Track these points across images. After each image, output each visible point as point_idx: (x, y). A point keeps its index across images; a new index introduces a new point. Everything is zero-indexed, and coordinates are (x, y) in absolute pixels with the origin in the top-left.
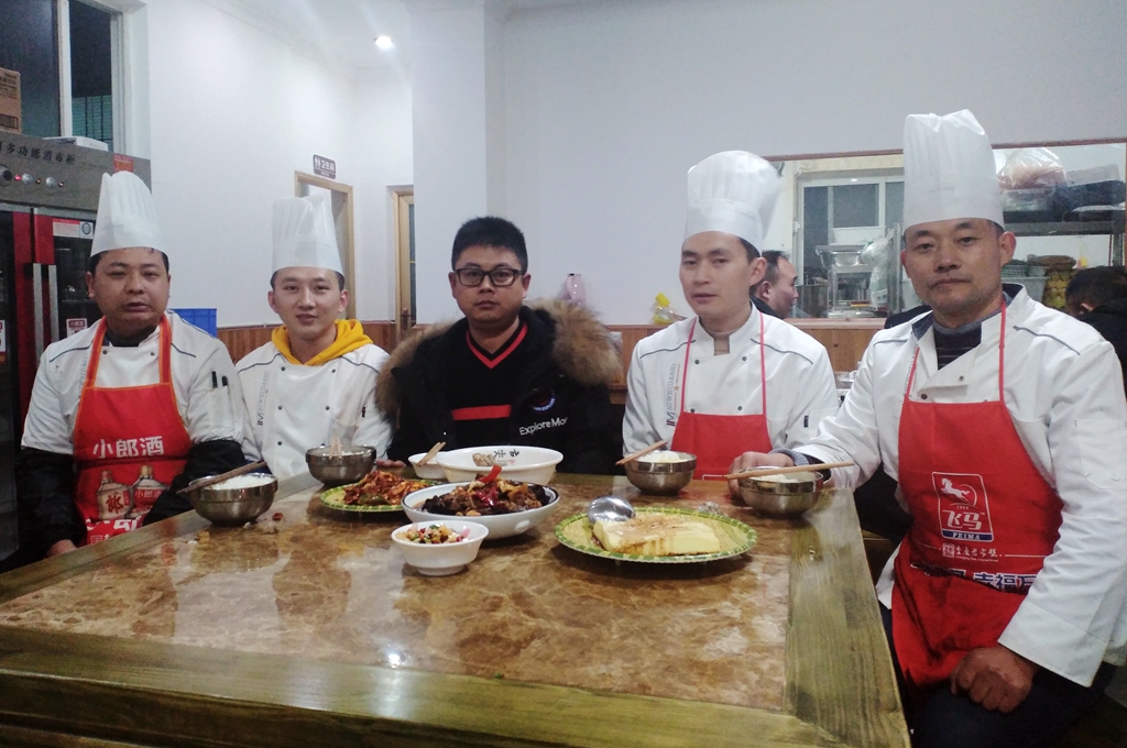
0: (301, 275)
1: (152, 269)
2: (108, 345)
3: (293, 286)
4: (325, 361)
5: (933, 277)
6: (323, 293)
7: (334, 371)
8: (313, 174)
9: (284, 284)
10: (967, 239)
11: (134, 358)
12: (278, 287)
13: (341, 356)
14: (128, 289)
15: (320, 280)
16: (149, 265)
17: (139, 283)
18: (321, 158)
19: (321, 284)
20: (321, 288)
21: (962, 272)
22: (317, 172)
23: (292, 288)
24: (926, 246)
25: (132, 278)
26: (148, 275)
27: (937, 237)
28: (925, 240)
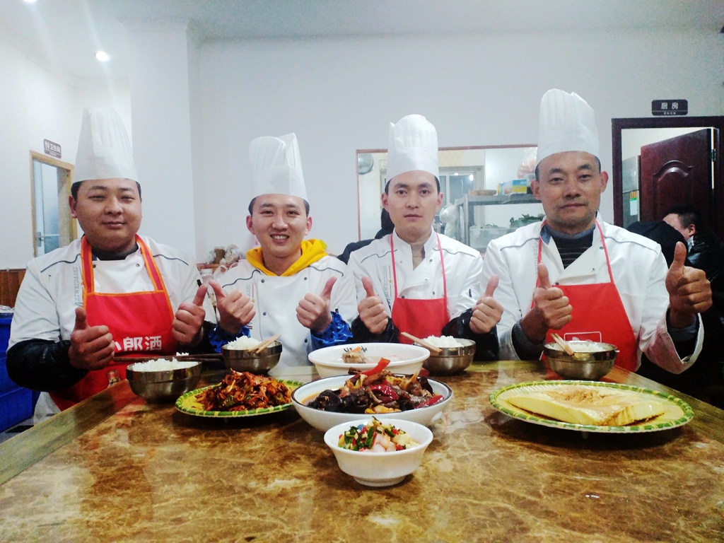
0: (276, 202)
1: (128, 193)
2: (96, 260)
3: (269, 211)
4: (298, 271)
5: (562, 202)
6: (294, 217)
7: (305, 279)
8: (44, 153)
9: (261, 209)
10: (585, 176)
11: (122, 270)
12: (255, 213)
13: (309, 266)
14: (107, 210)
15: (292, 206)
16: (125, 189)
17: (117, 206)
18: (50, 142)
19: (293, 209)
20: (291, 213)
21: (582, 199)
22: (47, 152)
23: (268, 212)
24: (556, 179)
25: (111, 201)
26: (125, 199)
27: (566, 174)
28: (557, 175)
